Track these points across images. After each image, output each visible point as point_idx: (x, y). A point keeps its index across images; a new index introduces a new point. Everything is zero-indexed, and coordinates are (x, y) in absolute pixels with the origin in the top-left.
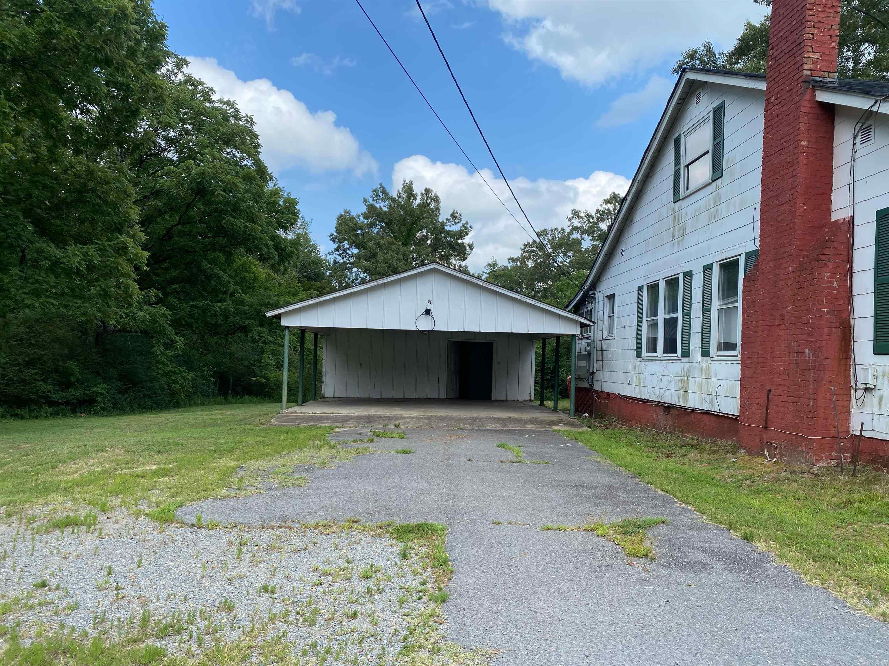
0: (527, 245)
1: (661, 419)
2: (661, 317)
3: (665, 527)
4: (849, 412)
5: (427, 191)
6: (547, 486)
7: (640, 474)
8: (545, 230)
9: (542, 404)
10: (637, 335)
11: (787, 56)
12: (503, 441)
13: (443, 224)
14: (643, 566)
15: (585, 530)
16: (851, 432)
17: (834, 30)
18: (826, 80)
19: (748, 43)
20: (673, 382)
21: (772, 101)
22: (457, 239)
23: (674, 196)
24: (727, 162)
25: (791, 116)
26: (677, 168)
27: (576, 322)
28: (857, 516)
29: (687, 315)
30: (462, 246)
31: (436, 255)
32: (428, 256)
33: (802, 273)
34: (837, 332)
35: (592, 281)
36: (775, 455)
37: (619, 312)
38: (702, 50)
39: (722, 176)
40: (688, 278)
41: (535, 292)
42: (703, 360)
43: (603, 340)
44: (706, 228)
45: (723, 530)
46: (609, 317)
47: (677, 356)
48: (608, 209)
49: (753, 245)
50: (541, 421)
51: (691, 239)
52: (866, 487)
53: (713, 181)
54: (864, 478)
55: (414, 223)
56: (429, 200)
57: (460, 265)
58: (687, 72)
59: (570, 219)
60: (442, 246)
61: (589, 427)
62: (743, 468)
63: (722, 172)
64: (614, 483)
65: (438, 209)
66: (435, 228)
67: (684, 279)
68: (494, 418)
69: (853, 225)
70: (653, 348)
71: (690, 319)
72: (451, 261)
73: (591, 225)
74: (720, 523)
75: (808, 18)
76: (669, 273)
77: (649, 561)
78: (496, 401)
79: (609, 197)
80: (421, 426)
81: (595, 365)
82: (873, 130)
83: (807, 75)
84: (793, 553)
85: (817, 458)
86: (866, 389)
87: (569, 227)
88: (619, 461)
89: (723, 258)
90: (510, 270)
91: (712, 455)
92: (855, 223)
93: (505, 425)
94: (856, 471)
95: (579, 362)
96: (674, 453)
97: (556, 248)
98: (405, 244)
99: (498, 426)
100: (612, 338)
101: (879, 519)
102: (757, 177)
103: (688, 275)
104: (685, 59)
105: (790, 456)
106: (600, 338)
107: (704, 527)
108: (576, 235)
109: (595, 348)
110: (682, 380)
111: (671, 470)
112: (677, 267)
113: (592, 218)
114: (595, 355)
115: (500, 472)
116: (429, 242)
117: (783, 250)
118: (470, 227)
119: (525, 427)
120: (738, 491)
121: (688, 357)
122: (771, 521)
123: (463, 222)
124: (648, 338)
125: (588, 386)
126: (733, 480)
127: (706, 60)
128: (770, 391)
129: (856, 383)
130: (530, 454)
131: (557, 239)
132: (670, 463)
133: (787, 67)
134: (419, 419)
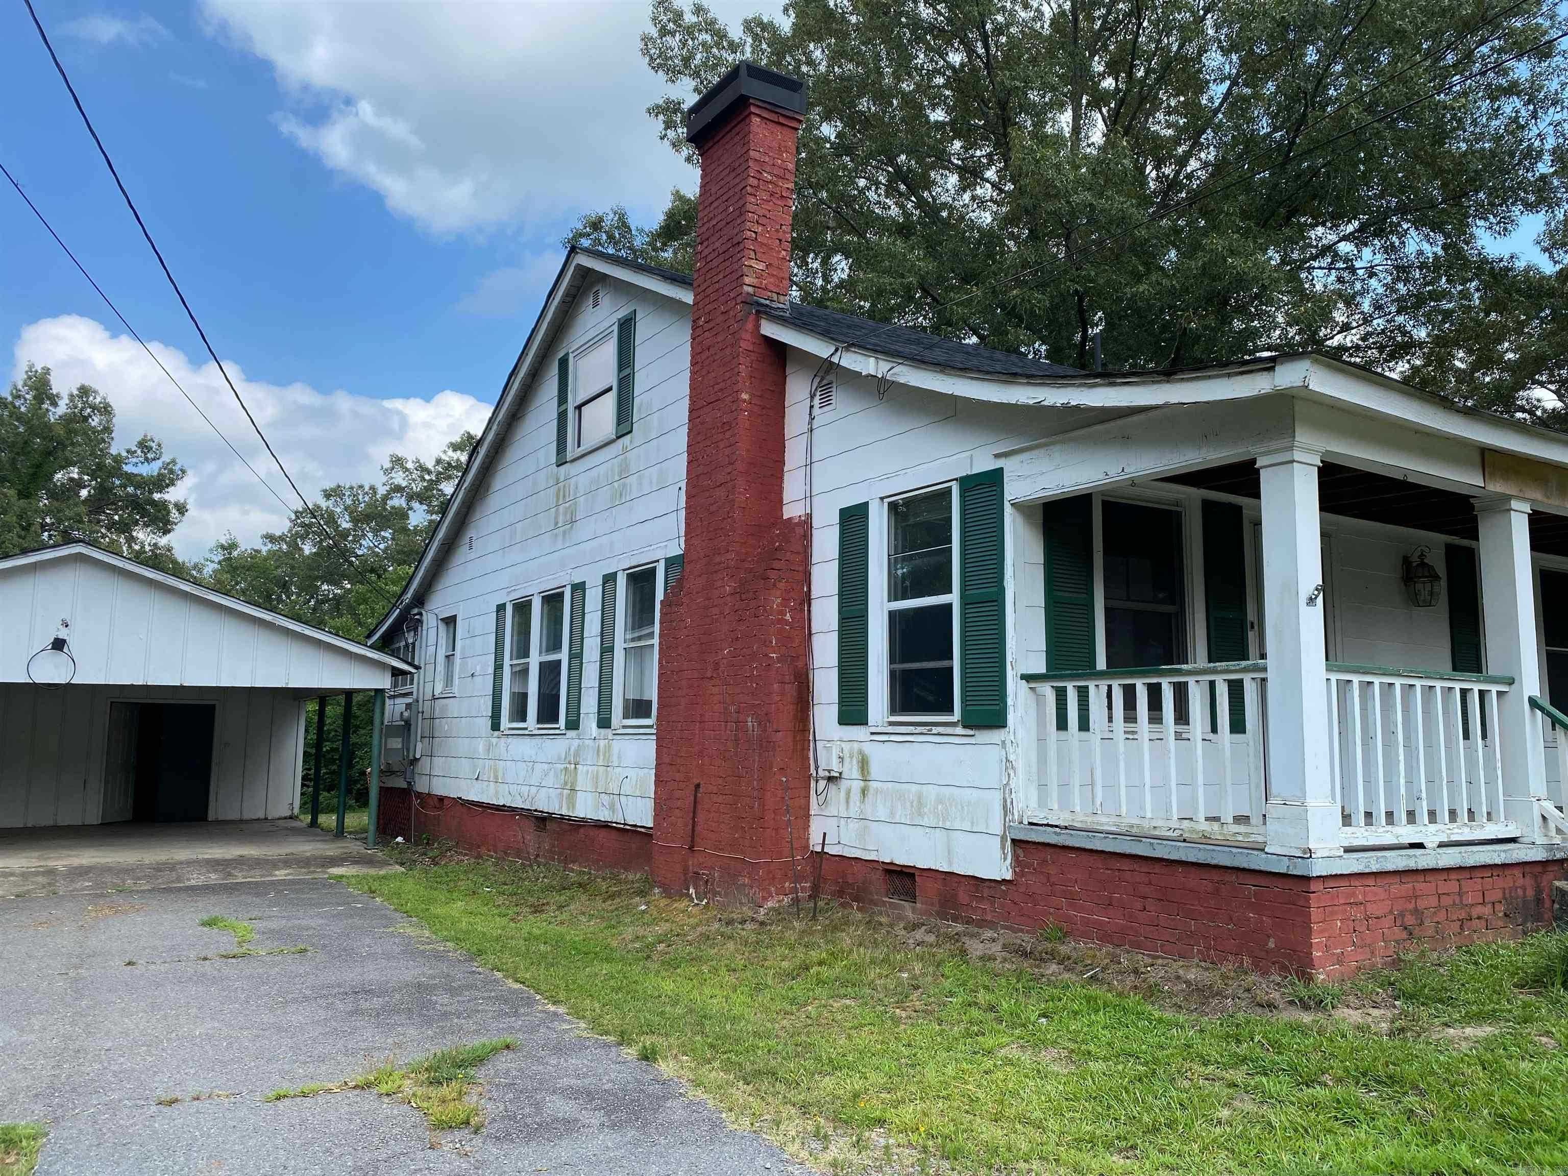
0: (301, 513)
1: (530, 841)
2: (535, 659)
3: (511, 1055)
4: (808, 816)
5: (84, 391)
6: (294, 1000)
7: (480, 952)
8: (339, 486)
9: (314, 823)
10: (494, 690)
11: (721, 259)
12: (216, 912)
13: (118, 460)
14: (458, 1146)
15: (356, 1087)
16: (811, 848)
17: (784, 232)
18: (774, 305)
19: (680, 223)
20: (552, 773)
21: (701, 323)
22: (151, 492)
23: (558, 455)
24: (639, 410)
25: (728, 351)
26: (563, 408)
27: (383, 666)
28: (813, 990)
29: (576, 656)
30: (163, 506)
31: (99, 521)
32: (81, 521)
33: (744, 597)
34: (791, 690)
35: (416, 592)
36: (705, 893)
37: (463, 648)
38: (610, 220)
39: (631, 432)
40: (578, 594)
41: (317, 601)
42: (600, 734)
43: (434, 698)
44: (607, 514)
45: (610, 1047)
46: (447, 657)
47: (559, 728)
48: (458, 460)
49: (676, 549)
50: (307, 858)
51: (585, 529)
52: (829, 938)
53: (618, 437)
54: (827, 922)
55: (49, 454)
56: (89, 410)
57: (155, 545)
58: (577, 253)
59: (387, 472)
60: (113, 503)
61: (402, 864)
62: (655, 921)
63: (632, 424)
64: (433, 977)
65: (108, 430)
66: (100, 467)
67: (572, 596)
68: (204, 860)
69: (811, 527)
70: (520, 714)
71: (582, 663)
72: (134, 534)
73: (425, 484)
74: (607, 1033)
75: (749, 207)
76: (549, 584)
77: (470, 1133)
78: (218, 822)
79: (459, 440)
80: (28, 892)
81: (419, 745)
82: (834, 389)
83: (748, 293)
84: (715, 1075)
85: (765, 894)
86: (830, 779)
87: (384, 484)
88: (446, 929)
89: (633, 564)
90: (266, 559)
91: (610, 902)
92: (813, 525)
93: (230, 874)
94: (818, 910)
95: (389, 740)
96: (548, 903)
97: (358, 521)
98: (24, 494)
99: (214, 878)
100: (451, 695)
101: (842, 991)
102: (680, 440)
103: (579, 588)
104: (585, 228)
105: (726, 894)
106: (429, 696)
107: (580, 1045)
108: (398, 501)
109: (420, 715)
110: (566, 768)
111: (537, 938)
112: (561, 574)
113: (429, 472)
114: (419, 728)
115: (196, 983)
116: (84, 493)
117: (717, 559)
118: (181, 470)
119: (271, 875)
120: (644, 968)
121: (577, 728)
122: (688, 1019)
123: (166, 458)
124: (513, 695)
125: (404, 785)
126: (637, 945)
127: (617, 236)
128: (698, 786)
129: (817, 768)
130: (271, 934)
131: (362, 505)
132: (534, 925)
133: (721, 276)
134: (25, 875)
